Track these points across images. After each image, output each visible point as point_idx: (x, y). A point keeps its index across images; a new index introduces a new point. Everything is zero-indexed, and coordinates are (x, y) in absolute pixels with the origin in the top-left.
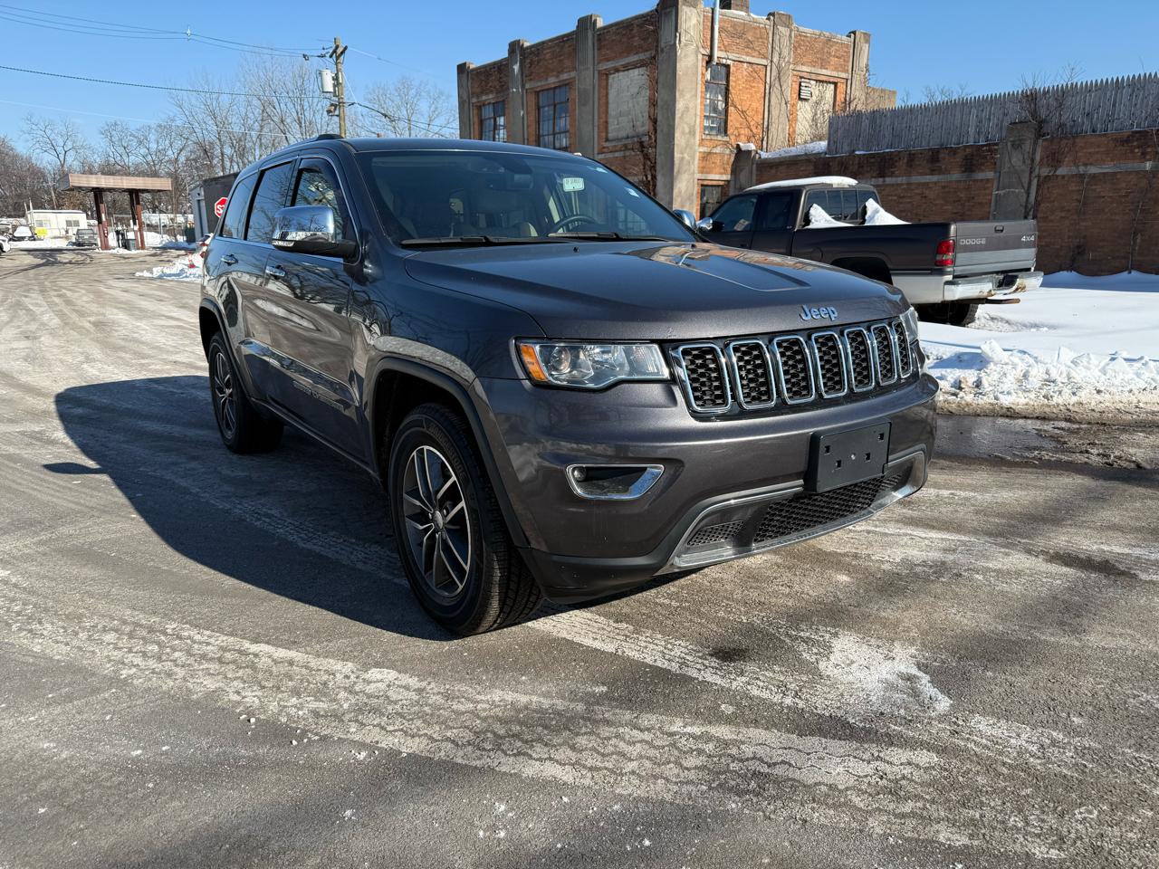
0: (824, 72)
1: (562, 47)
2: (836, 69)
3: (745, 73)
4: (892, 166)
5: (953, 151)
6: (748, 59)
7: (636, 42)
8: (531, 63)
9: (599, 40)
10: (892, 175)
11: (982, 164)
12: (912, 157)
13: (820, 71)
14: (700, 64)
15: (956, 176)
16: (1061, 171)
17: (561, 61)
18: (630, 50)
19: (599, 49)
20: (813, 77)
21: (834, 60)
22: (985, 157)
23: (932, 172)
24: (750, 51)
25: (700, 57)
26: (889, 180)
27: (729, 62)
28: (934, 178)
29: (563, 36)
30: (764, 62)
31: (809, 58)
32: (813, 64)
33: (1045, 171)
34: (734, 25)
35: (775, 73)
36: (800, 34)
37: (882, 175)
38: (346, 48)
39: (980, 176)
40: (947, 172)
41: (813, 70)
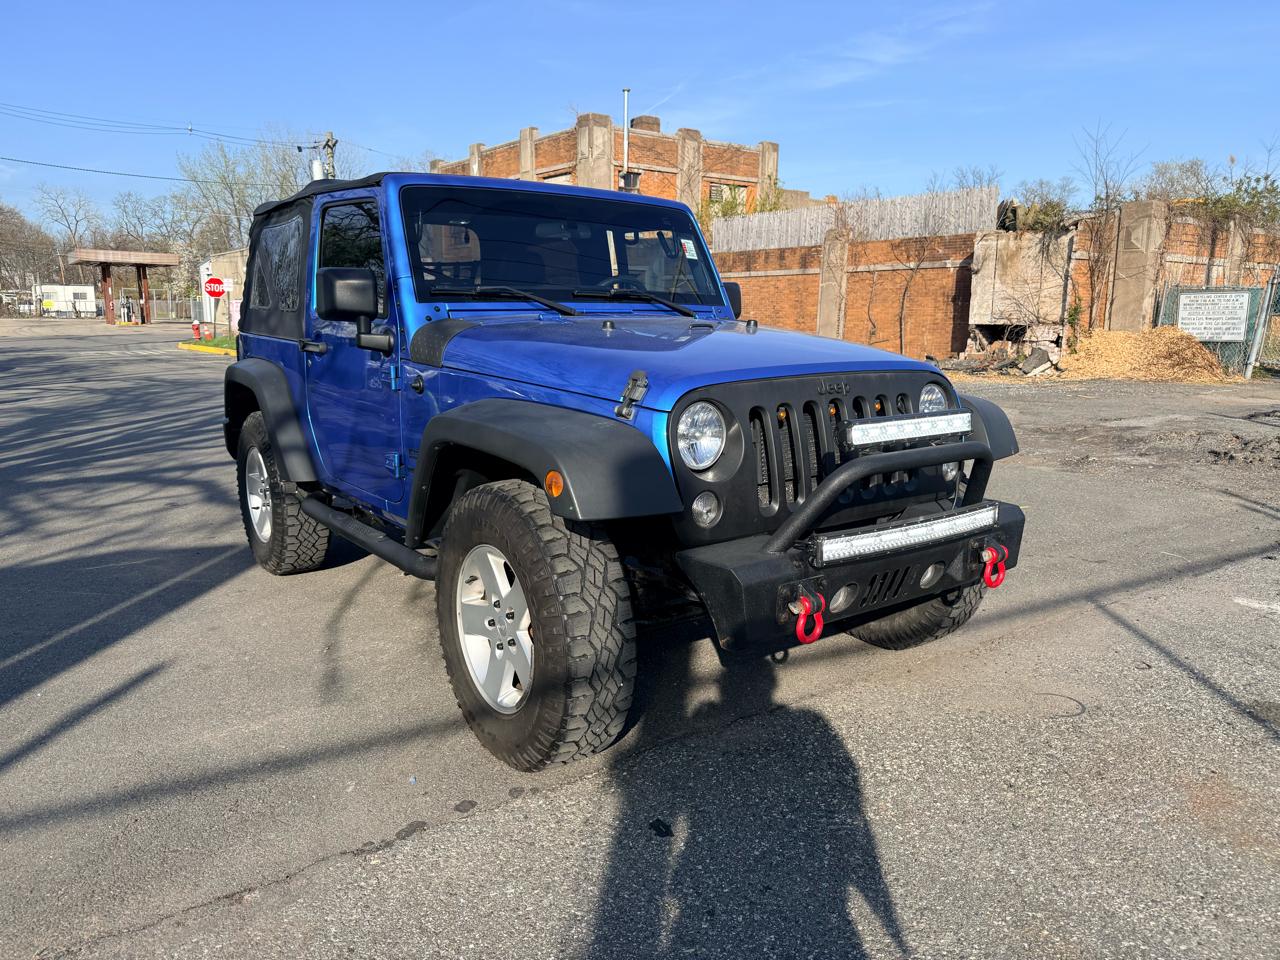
0: (734, 177)
1: (509, 153)
2: (746, 175)
3: (656, 180)
4: (755, 262)
5: (793, 250)
6: (658, 168)
7: (563, 153)
8: (487, 164)
9: (536, 149)
10: (755, 269)
11: (812, 262)
12: (767, 254)
13: (729, 177)
14: (612, 174)
15: (796, 271)
16: (861, 268)
17: (509, 164)
18: (560, 160)
19: (536, 157)
20: (722, 181)
21: (743, 167)
22: (813, 257)
23: (781, 267)
24: (660, 162)
25: (612, 168)
26: (753, 273)
27: (640, 171)
28: (782, 272)
29: (510, 144)
30: (674, 170)
31: (719, 166)
32: (721, 171)
33: (851, 269)
34: (644, 140)
35: (685, 180)
36: (708, 147)
37: (748, 269)
38: (337, 142)
39: (811, 271)
40: (790, 268)
41: (723, 176)
